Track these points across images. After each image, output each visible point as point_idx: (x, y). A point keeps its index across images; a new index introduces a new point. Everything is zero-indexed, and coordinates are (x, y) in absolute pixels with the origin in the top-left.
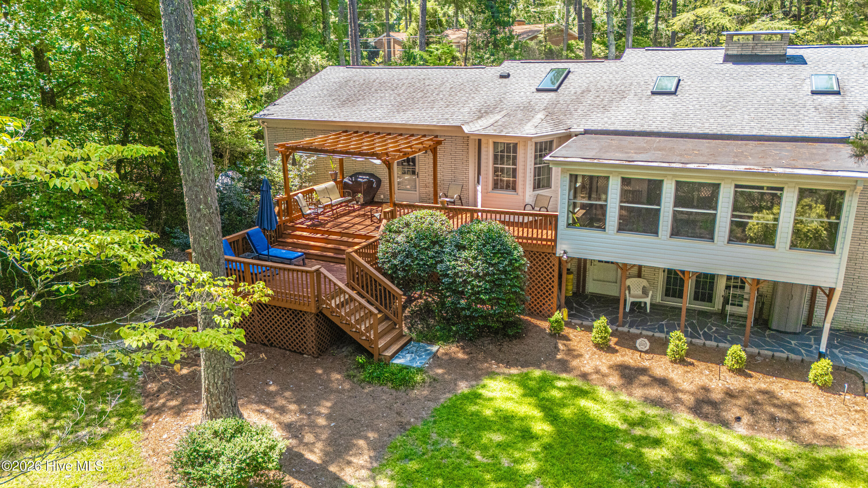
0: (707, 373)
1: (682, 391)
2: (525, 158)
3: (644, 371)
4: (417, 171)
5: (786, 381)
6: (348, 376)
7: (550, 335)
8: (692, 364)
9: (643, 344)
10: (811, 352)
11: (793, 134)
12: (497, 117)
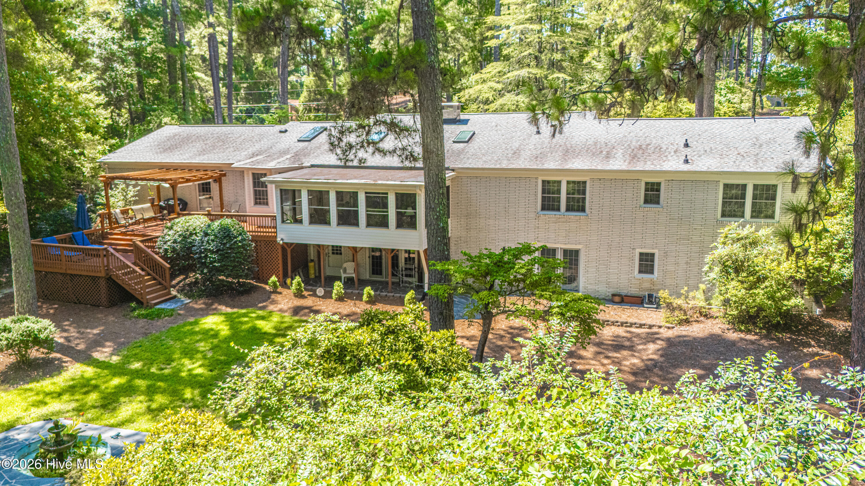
3: (310, 307)
7: (270, 292)
8: (347, 301)
9: (320, 292)
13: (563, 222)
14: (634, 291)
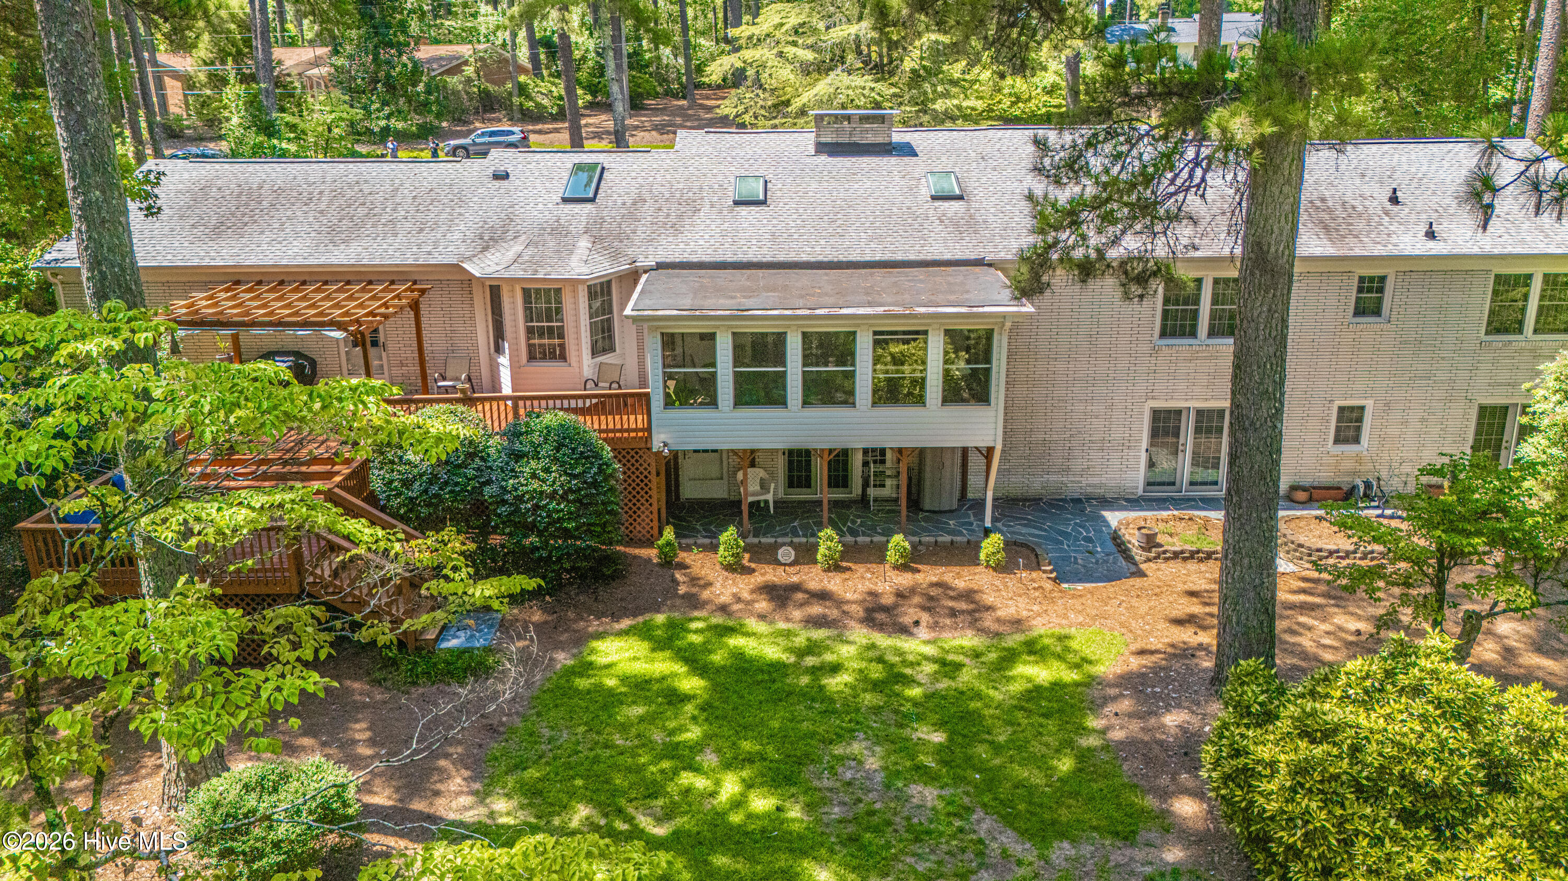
0: (869, 576)
1: (848, 602)
2: (576, 309)
3: (796, 588)
4: (382, 340)
5: (957, 569)
6: (373, 681)
7: (661, 565)
8: (849, 569)
9: (786, 554)
10: (973, 531)
11: (922, 257)
12: (518, 248)
13: (1205, 358)
14: (1325, 476)
